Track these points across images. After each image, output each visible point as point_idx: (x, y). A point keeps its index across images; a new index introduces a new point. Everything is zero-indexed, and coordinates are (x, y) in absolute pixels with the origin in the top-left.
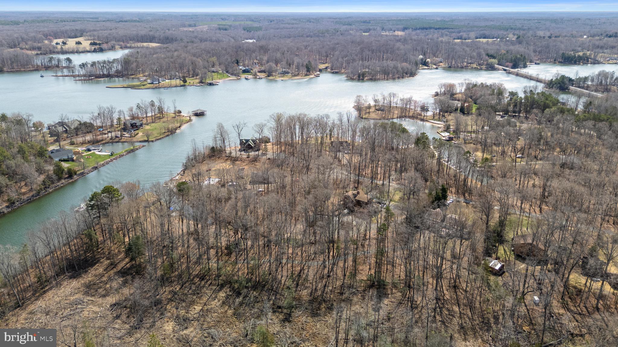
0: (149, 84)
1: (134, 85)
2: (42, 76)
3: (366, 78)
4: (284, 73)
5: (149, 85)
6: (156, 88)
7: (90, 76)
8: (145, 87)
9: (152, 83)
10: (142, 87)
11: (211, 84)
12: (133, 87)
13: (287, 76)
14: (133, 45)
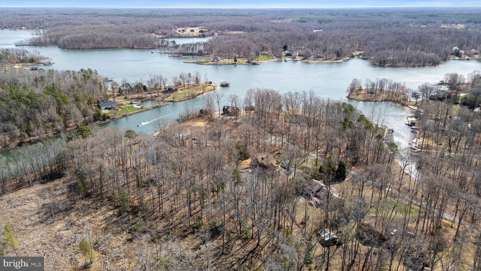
0: (212, 61)
1: (201, 62)
2: (152, 53)
3: (387, 65)
4: (318, 57)
5: (210, 62)
6: (214, 65)
7: (180, 54)
8: (208, 63)
9: (214, 61)
10: (206, 63)
11: (254, 64)
12: (198, 63)
13: (319, 60)
14: (227, 33)
